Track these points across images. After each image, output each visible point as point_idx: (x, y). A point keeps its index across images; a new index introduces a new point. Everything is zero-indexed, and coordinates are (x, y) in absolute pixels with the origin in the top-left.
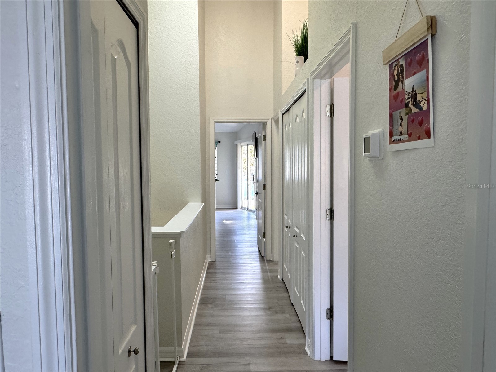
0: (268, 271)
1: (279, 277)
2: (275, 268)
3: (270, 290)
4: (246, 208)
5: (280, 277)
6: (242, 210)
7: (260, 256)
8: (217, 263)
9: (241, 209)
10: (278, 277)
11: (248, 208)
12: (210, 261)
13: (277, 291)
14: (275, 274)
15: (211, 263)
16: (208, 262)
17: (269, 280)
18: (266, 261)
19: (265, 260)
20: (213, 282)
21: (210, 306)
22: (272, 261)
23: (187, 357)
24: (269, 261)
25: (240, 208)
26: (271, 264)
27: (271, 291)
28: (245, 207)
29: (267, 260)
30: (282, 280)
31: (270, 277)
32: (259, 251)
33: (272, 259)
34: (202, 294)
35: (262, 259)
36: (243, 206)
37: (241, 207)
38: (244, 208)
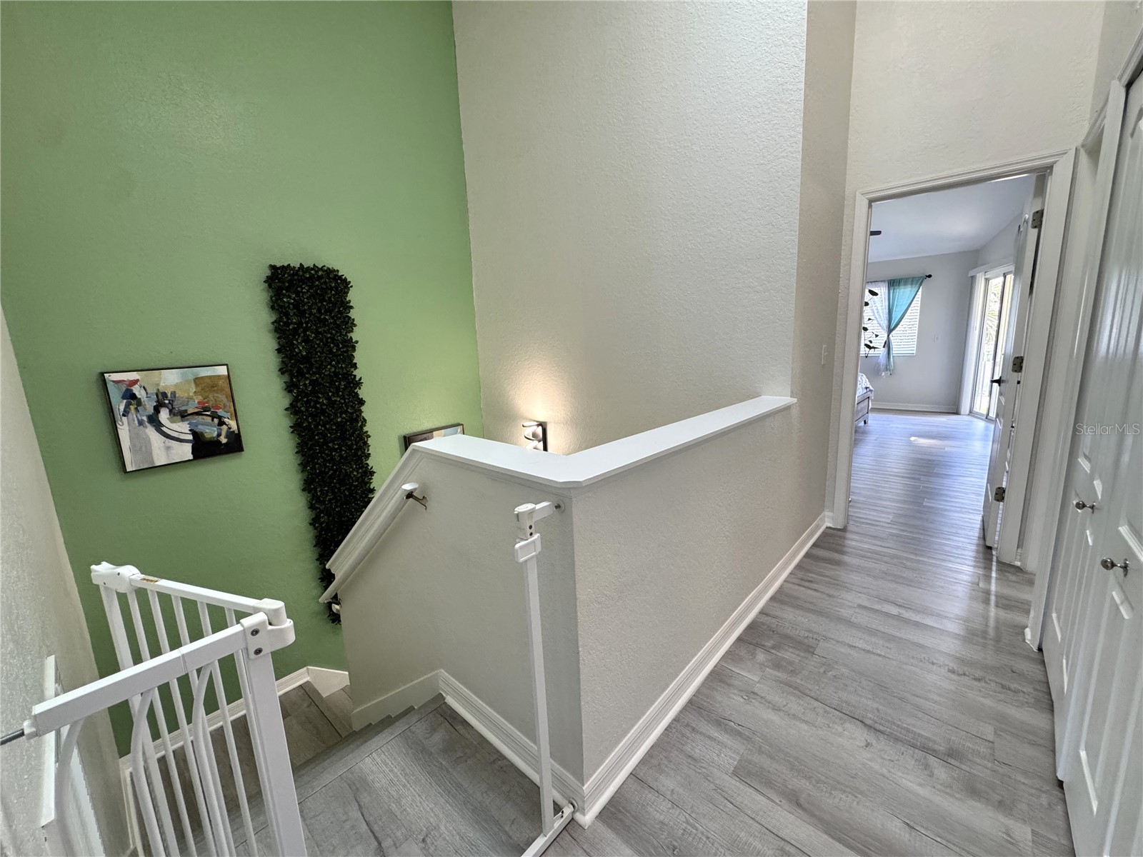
0: (993, 598)
1: (1028, 632)
2: (1023, 594)
3: (978, 674)
4: (982, 415)
5: (1033, 636)
6: (970, 418)
7: (982, 542)
8: (849, 535)
9: (968, 415)
10: (1023, 634)
11: (988, 414)
12: (831, 525)
13: (1003, 687)
14: (1017, 618)
15: (832, 531)
16: (823, 528)
17: (985, 633)
18: (994, 563)
19: (995, 559)
20: (807, 584)
21: (761, 656)
22: (1019, 569)
23: (601, 816)
24: (1005, 567)
25: (968, 412)
26: (1013, 578)
27: (979, 680)
28: (981, 412)
29: (998, 562)
30: (1040, 649)
31: (992, 623)
32: (984, 529)
33: (1018, 564)
34: (762, 612)
35: (985, 554)
36: (976, 409)
37: (971, 412)
38: (977, 413)
